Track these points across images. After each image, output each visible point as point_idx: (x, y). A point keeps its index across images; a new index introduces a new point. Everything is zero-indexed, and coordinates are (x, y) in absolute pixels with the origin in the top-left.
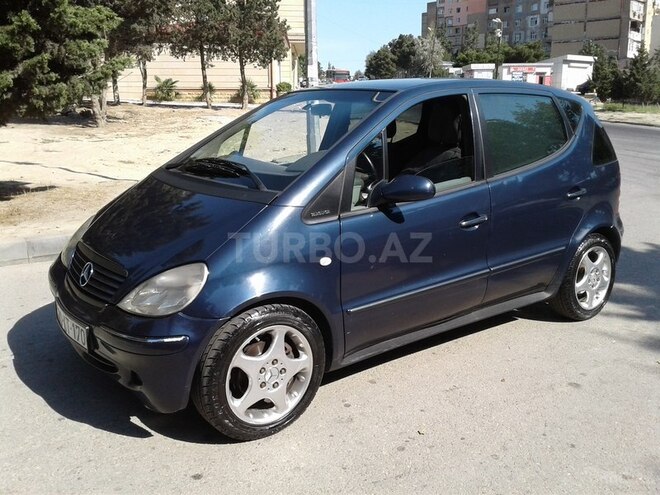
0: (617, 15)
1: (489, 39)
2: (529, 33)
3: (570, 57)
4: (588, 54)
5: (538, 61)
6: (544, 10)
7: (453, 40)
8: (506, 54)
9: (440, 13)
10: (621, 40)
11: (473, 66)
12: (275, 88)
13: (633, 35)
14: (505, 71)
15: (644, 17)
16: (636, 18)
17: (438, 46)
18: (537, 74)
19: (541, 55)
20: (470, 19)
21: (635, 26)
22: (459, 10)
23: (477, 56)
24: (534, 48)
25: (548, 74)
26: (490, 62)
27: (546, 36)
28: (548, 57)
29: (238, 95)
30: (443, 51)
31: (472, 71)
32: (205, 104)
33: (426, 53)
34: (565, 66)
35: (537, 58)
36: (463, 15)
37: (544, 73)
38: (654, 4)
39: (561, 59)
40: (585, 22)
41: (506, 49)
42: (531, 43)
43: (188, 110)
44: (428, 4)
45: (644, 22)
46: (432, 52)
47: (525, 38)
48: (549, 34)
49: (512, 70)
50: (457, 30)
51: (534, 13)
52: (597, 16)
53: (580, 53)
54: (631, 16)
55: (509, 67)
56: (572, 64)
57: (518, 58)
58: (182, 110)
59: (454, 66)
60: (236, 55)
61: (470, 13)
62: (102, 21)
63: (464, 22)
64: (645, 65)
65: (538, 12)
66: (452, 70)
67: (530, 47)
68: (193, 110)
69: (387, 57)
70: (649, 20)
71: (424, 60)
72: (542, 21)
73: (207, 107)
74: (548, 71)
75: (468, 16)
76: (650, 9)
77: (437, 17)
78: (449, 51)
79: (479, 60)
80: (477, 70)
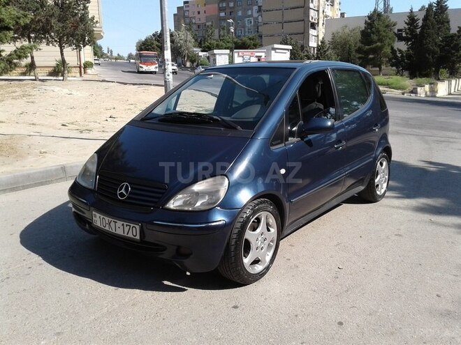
0: (302, 19)
1: (222, 33)
2: (247, 30)
3: (276, 46)
4: (286, 44)
5: (256, 48)
6: (255, 15)
7: (197, 33)
8: (235, 43)
9: (186, 14)
10: (305, 35)
11: (216, 51)
12: (83, 65)
13: (312, 32)
14: (236, 55)
15: (318, 20)
16: (313, 21)
17: (190, 37)
18: (257, 57)
19: (257, 44)
20: (208, 19)
21: (313, 26)
22: (199, 13)
23: (217, 44)
24: (253, 39)
25: (263, 57)
26: (225, 49)
27: (258, 32)
28: (261, 46)
29: (55, 71)
30: (193, 40)
31: (215, 55)
32: (34, 78)
33: (182, 42)
34: (273, 52)
35: (255, 46)
36: (202, 16)
37: (261, 56)
38: (323, 11)
39: (270, 47)
40: (282, 23)
41: (235, 40)
42: (251, 36)
43: (21, 82)
44: (178, 8)
45: (318, 23)
46: (186, 41)
47: (245, 32)
48: (259, 31)
49: (240, 54)
50: (199, 27)
51: (249, 16)
52: (290, 19)
53: (281, 43)
54: (310, 19)
55: (238, 52)
56: (277, 51)
57: (243, 46)
58: (17, 82)
59: (202, 51)
60: (56, 41)
61: (207, 15)
62: (19, 18)
63: (203, 21)
64: (325, 51)
65: (251, 16)
66: (201, 54)
67: (250, 39)
68: (24, 82)
69: (153, 44)
70: (321, 22)
71: (181, 47)
72: (255, 22)
73: (35, 80)
74: (263, 55)
75: (206, 17)
76: (321, 15)
77: (185, 17)
78: (196, 40)
79: (219, 47)
80: (218, 54)
